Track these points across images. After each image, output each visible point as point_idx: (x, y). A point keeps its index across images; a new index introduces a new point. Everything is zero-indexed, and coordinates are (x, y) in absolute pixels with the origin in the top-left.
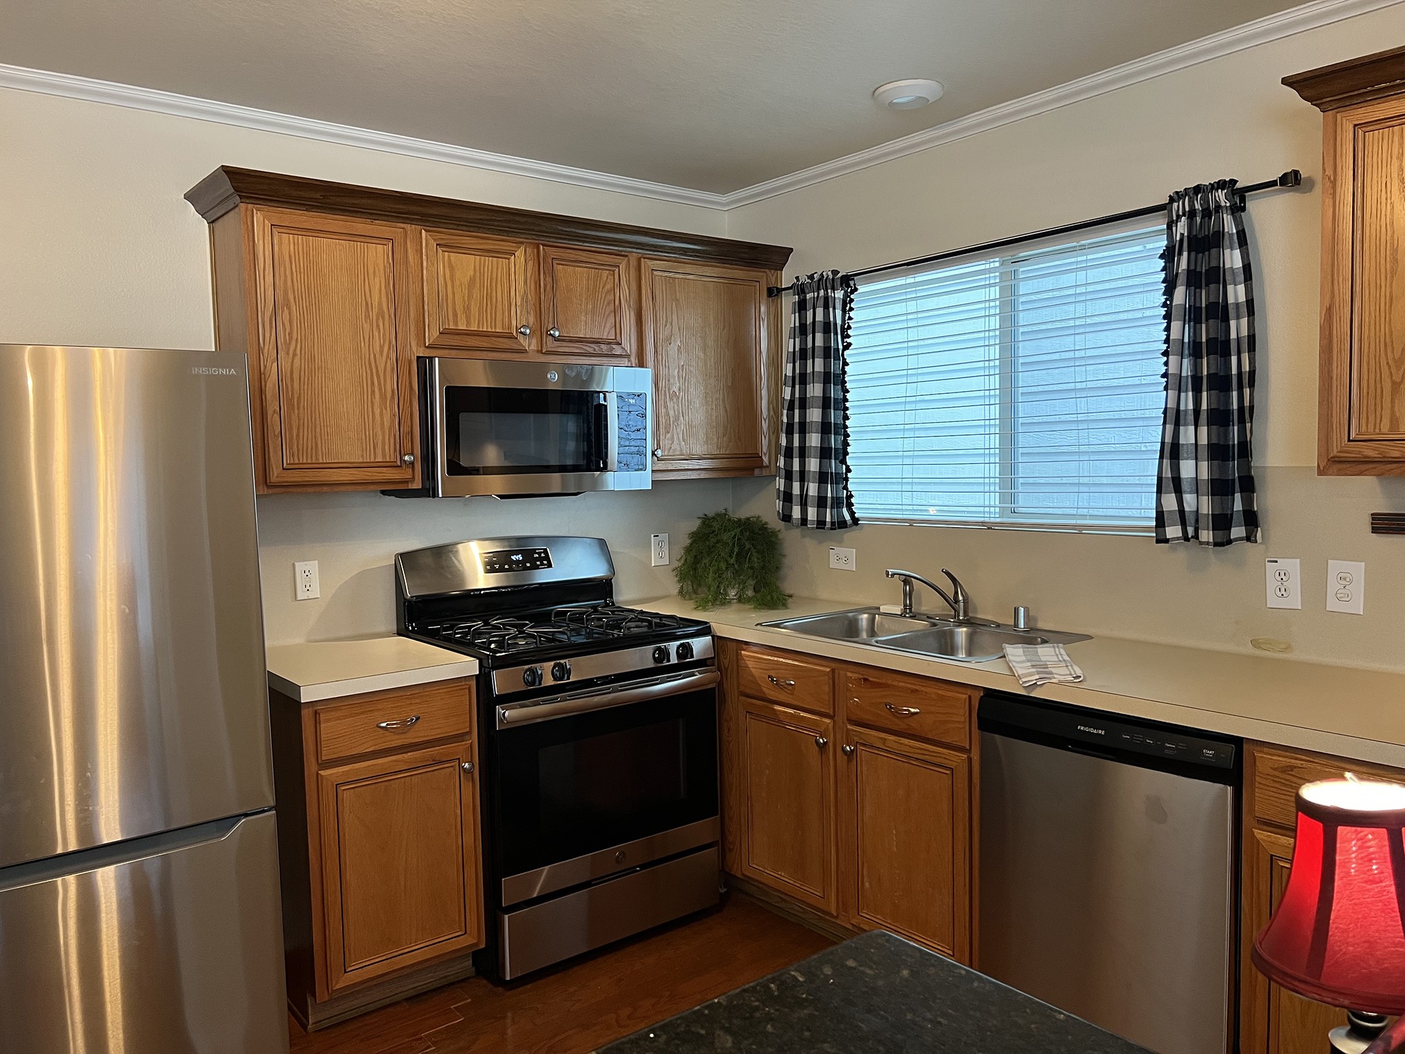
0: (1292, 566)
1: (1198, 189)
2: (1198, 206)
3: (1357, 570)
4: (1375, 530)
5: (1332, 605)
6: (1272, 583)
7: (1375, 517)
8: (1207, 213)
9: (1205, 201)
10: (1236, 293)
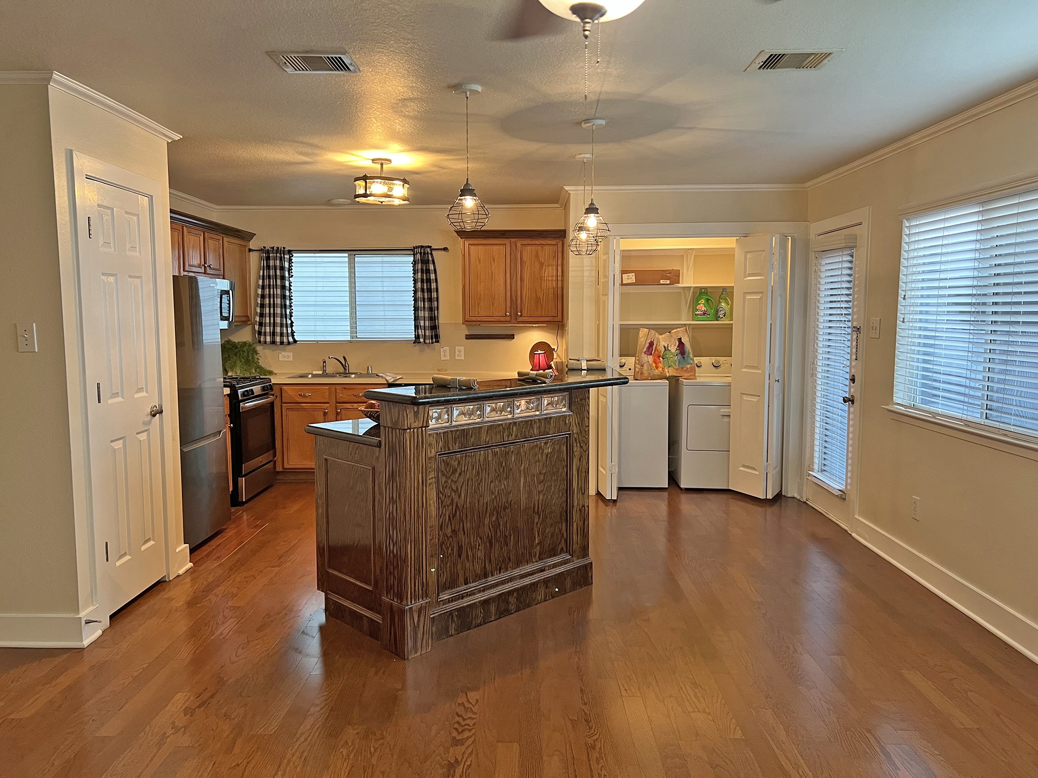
0: (447, 348)
1: (422, 247)
2: (422, 251)
3: (462, 348)
4: (466, 339)
5: (457, 358)
6: (442, 353)
7: (466, 335)
8: (424, 253)
9: (424, 250)
10: (433, 276)
